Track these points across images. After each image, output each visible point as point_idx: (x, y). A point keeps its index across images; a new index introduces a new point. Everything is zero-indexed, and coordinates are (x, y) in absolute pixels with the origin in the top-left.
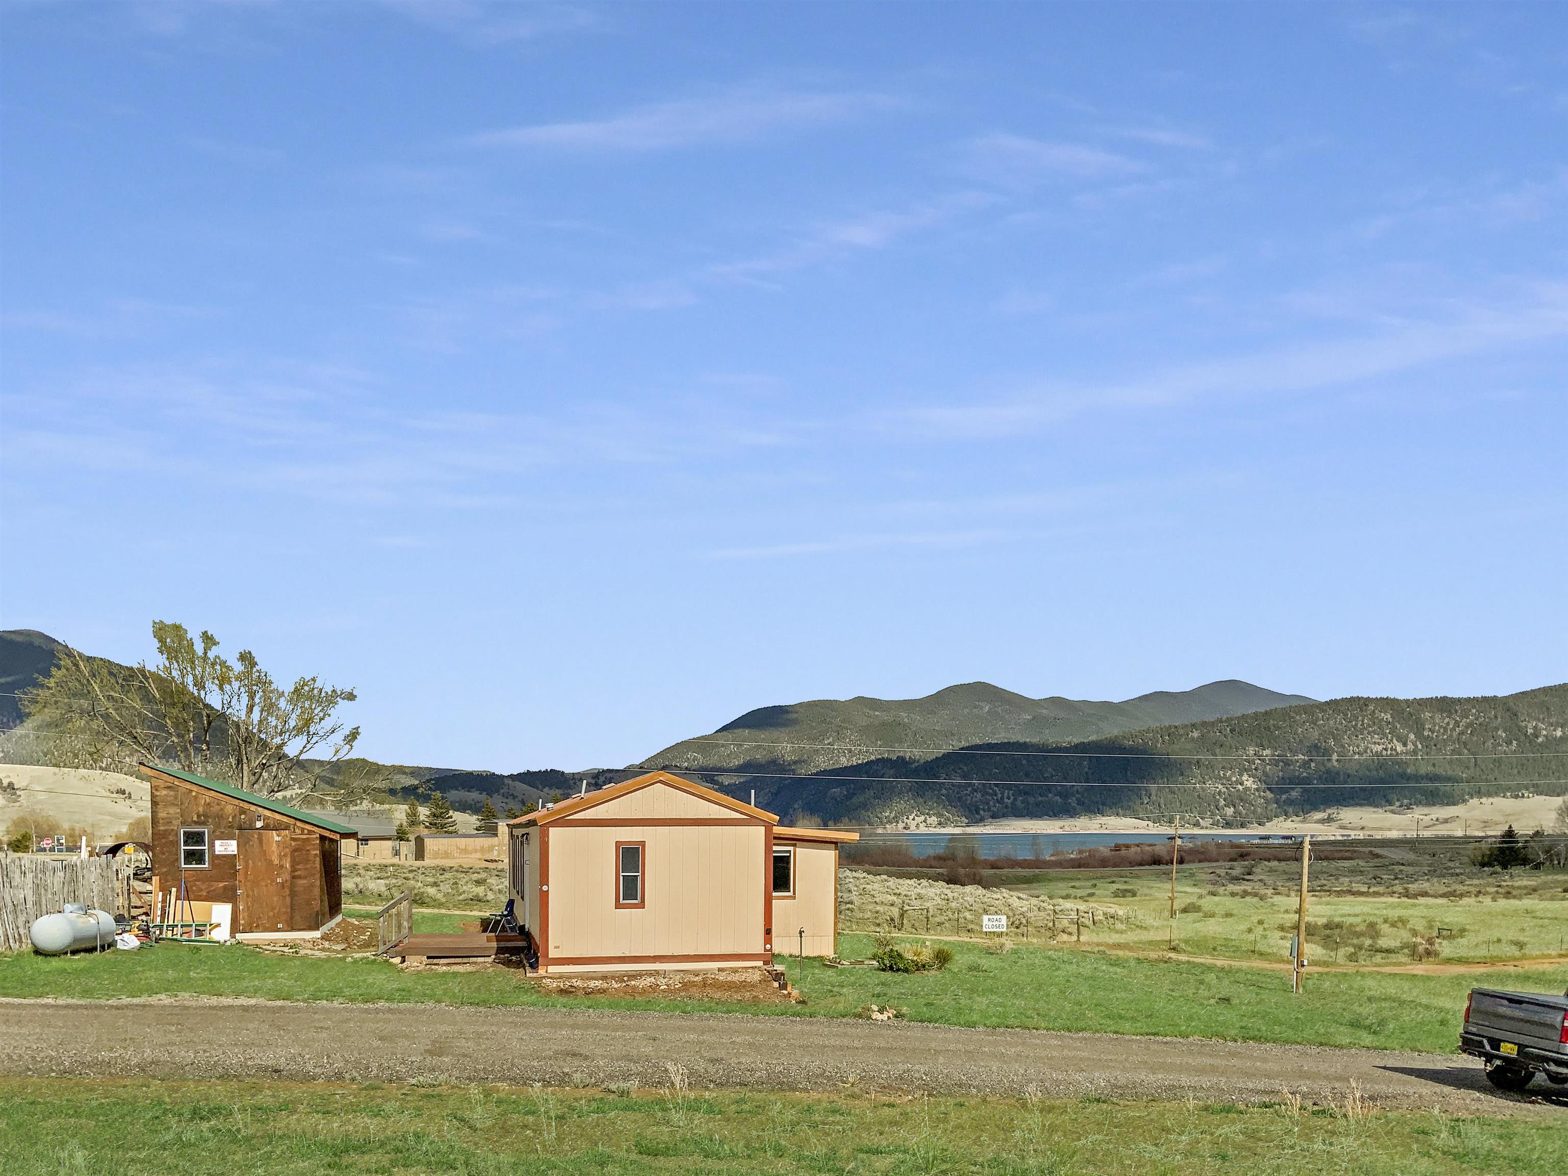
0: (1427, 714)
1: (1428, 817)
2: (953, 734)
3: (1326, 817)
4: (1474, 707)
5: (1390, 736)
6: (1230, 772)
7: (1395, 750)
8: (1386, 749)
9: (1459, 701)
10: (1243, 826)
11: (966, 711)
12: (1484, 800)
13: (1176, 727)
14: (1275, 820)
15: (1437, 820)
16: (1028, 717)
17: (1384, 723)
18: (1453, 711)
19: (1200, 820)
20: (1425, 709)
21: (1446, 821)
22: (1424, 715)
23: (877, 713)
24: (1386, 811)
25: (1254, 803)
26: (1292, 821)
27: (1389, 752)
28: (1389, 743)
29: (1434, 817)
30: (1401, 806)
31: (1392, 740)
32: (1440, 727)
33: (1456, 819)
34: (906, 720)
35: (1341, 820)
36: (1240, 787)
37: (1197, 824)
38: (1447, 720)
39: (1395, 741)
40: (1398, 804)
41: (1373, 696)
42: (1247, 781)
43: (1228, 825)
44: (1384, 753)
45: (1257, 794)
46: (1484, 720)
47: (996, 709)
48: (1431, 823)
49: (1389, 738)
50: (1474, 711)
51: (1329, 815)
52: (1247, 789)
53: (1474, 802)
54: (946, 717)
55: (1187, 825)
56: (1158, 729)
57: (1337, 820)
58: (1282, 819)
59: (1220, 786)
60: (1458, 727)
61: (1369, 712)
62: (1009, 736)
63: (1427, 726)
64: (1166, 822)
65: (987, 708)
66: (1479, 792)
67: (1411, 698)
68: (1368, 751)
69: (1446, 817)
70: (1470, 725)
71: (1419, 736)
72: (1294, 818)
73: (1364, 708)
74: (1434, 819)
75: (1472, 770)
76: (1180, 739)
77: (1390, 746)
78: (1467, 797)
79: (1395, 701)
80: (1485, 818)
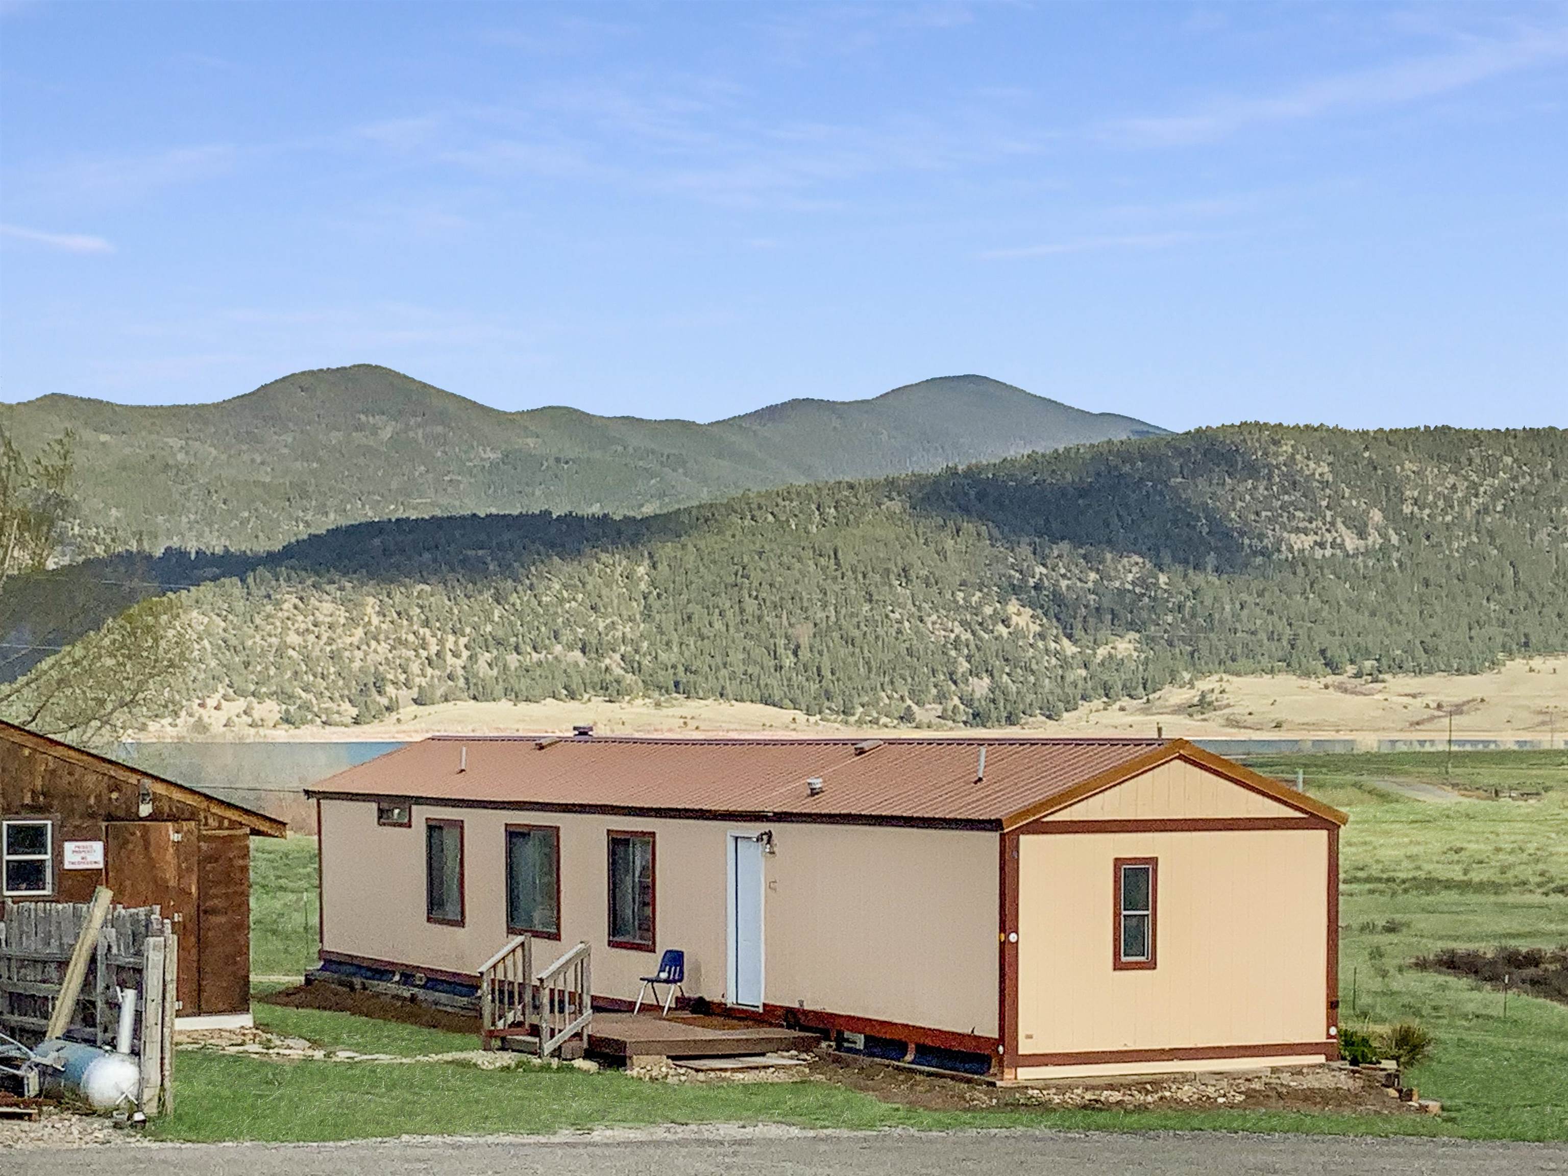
0: (1407, 465)
1: (1419, 700)
2: (304, 494)
3: (1196, 700)
4: (1508, 451)
5: (1329, 514)
6: (978, 594)
7: (1342, 546)
8: (1322, 545)
9: (1476, 437)
10: (1011, 720)
11: (336, 437)
12: (1537, 662)
13: (851, 487)
14: (1084, 707)
15: (1439, 707)
16: (492, 456)
17: (1315, 484)
18: (1464, 460)
19: (915, 708)
20: (1404, 455)
21: (1458, 709)
22: (1403, 469)
23: (104, 438)
24: (1326, 687)
25: (1034, 667)
26: (1122, 709)
27: (1328, 552)
28: (1328, 531)
29: (1431, 700)
30: (1358, 675)
31: (1333, 524)
32: (1437, 495)
33: (1481, 706)
34: (180, 457)
35: (1228, 706)
36: (1002, 629)
37: (906, 717)
38: (1452, 479)
39: (1340, 525)
40: (1351, 669)
41: (1289, 421)
42: (1019, 614)
43: (978, 718)
44: (1318, 553)
45: (1040, 644)
46: (1531, 483)
47: (411, 434)
48: (1427, 713)
49: (1328, 519)
50: (1508, 460)
51: (1203, 695)
52: (1016, 634)
53: (1517, 665)
54: (286, 451)
55: (884, 720)
56: (811, 491)
57: (1220, 708)
58: (1097, 703)
59: (958, 630)
60: (1476, 496)
61: (1281, 459)
62: (444, 501)
63: (1408, 493)
64: (837, 713)
65: (386, 434)
66: (1526, 644)
67: (1372, 427)
68: (1284, 548)
69: (1456, 700)
70: (1498, 493)
71: (1393, 516)
72: (1125, 701)
73: (1273, 448)
74: (1433, 705)
75: (1509, 594)
76: (862, 514)
77: (1329, 537)
78: (1500, 656)
79: (1338, 433)
80: (1541, 703)
